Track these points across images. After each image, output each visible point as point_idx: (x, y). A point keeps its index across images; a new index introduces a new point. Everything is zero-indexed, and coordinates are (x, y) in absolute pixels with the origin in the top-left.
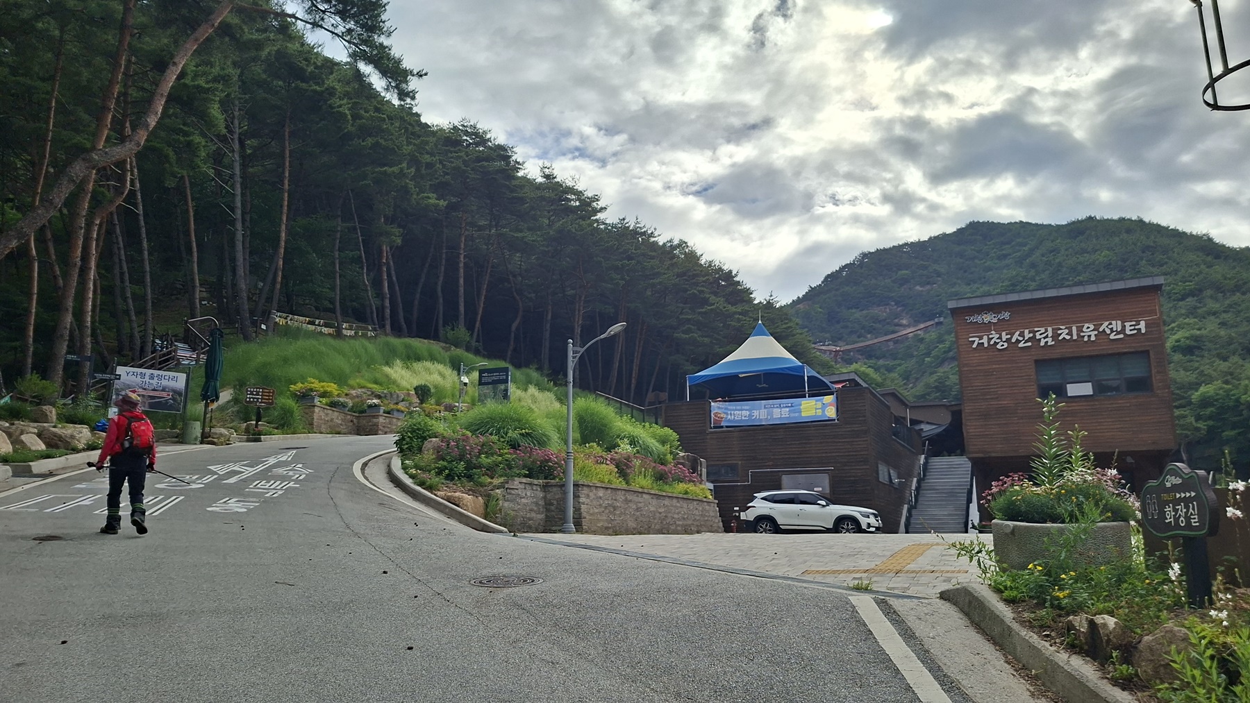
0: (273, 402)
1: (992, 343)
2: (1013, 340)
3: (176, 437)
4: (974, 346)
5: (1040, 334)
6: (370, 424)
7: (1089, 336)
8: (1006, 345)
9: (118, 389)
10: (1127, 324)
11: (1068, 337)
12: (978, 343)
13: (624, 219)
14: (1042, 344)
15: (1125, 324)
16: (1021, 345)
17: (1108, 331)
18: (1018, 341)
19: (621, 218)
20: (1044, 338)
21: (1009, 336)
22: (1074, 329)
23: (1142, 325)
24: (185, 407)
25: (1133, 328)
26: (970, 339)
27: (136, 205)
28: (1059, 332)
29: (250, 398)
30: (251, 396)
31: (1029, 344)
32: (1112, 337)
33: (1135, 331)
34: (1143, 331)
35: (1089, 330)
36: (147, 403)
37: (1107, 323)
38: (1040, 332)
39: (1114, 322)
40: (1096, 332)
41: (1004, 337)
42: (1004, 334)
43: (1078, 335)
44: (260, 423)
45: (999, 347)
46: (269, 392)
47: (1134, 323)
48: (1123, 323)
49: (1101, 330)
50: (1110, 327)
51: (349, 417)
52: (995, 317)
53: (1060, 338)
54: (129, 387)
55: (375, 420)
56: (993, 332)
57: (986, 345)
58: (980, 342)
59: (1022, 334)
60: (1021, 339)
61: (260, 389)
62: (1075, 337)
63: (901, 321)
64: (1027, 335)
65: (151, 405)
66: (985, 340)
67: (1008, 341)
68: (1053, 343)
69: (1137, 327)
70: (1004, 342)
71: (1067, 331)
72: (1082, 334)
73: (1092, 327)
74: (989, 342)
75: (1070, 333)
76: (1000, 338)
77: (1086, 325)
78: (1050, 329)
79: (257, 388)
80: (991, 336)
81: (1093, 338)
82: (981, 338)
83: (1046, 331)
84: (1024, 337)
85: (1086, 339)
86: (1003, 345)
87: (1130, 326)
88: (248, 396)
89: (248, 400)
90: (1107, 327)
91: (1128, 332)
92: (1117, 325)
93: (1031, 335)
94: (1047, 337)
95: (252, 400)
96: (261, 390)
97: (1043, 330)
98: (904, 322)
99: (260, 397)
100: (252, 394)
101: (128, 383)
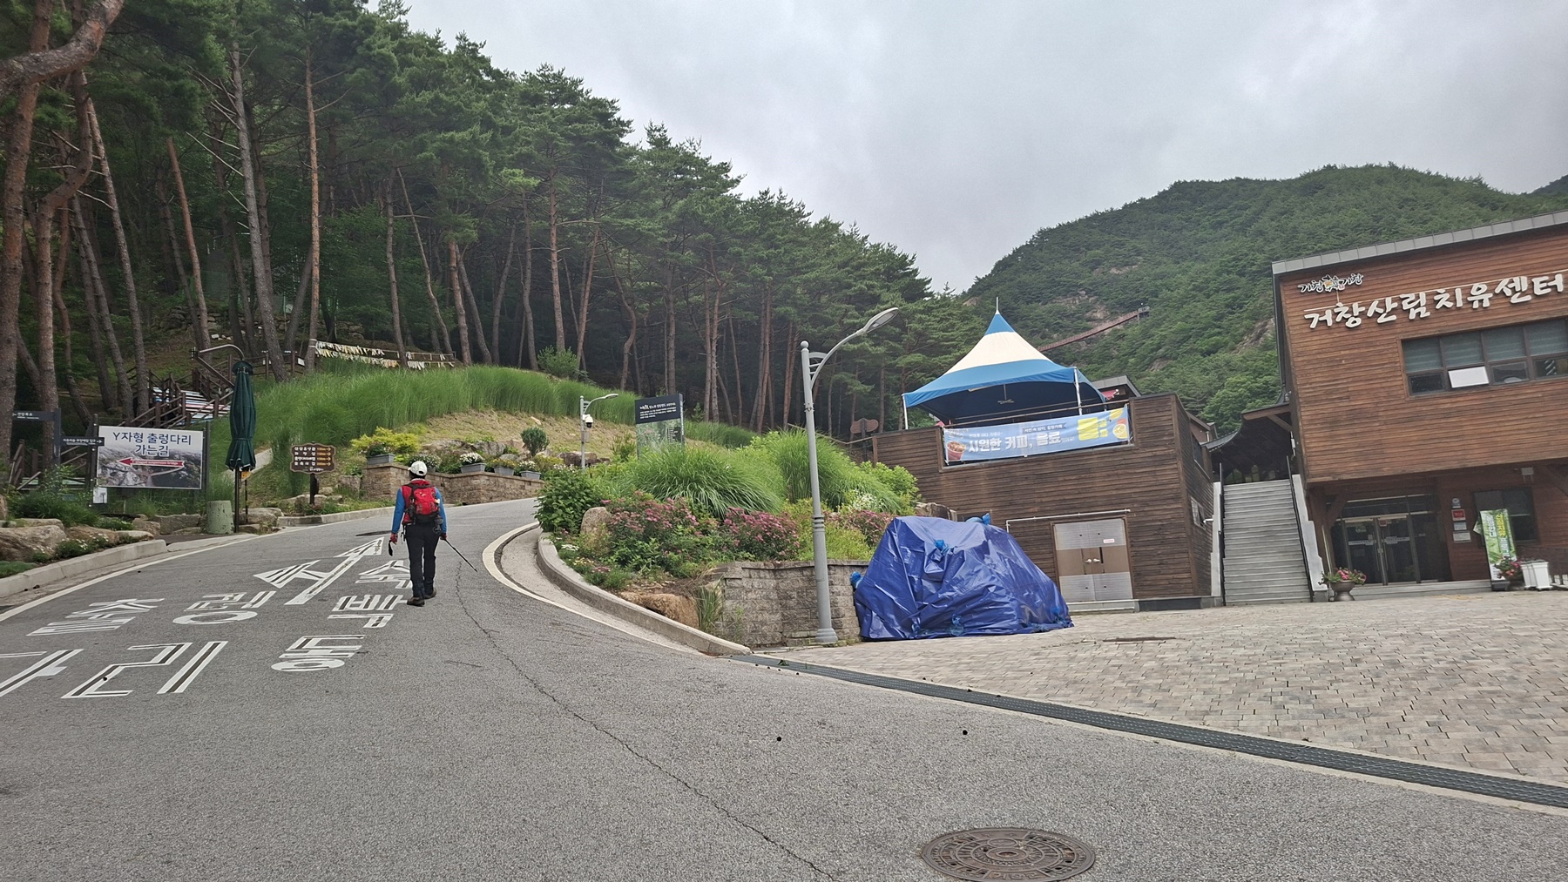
0: (332, 465)
1: (1339, 319)
2: (1370, 314)
3: (197, 525)
4: (1313, 325)
5: (1409, 303)
6: (469, 487)
7: (1481, 301)
8: (1359, 321)
9: (104, 460)
10: (1536, 281)
11: (1449, 305)
12: (1319, 321)
13: (766, 193)
14: (1412, 316)
15: (1533, 280)
16: (1381, 320)
17: (1508, 292)
18: (1377, 315)
19: (763, 191)
20: (1415, 308)
21: (1363, 309)
22: (1458, 292)
23: (1559, 281)
24: (205, 480)
25: (1545, 285)
26: (1307, 317)
27: (106, 197)
28: (1436, 298)
29: (299, 461)
30: (300, 458)
31: (1393, 318)
32: (1515, 300)
33: (1549, 290)
34: (1560, 289)
35: (1481, 293)
36: (149, 477)
37: (1507, 280)
38: (1408, 300)
39: (1516, 279)
40: (1491, 295)
41: (1357, 309)
42: (1355, 305)
43: (1464, 300)
44: (316, 496)
45: (1349, 324)
46: (327, 451)
47: (1546, 278)
48: (1530, 278)
49: (1497, 291)
50: (1511, 286)
51: (438, 479)
52: (1341, 283)
53: (1438, 306)
54: (119, 455)
55: (474, 482)
56: (1339, 304)
57: (1330, 323)
58: (1321, 319)
59: (1382, 305)
60: (1381, 311)
61: (312, 447)
62: (1460, 304)
63: (1094, 314)
64: (1390, 305)
65: (155, 480)
66: (1328, 317)
67: (1362, 314)
68: (1428, 314)
69: (1550, 284)
70: (1356, 317)
71: (1447, 296)
72: (1470, 299)
73: (1484, 288)
74: (1334, 319)
75: (1453, 299)
76: (1350, 312)
77: (1476, 286)
78: (1423, 295)
79: (308, 446)
80: (1336, 310)
81: (1486, 304)
82: (1322, 313)
83: (1418, 297)
84: (1385, 308)
85: (1476, 305)
86: (1355, 322)
87: (1542, 282)
88: (296, 458)
89: (296, 464)
90: (1506, 286)
91: (1538, 292)
92: (1521, 282)
93: (1395, 305)
94: (1418, 306)
95: (302, 463)
96: (314, 449)
97: (1412, 297)
98: (1099, 315)
99: (314, 459)
100: (301, 454)
101: (118, 449)
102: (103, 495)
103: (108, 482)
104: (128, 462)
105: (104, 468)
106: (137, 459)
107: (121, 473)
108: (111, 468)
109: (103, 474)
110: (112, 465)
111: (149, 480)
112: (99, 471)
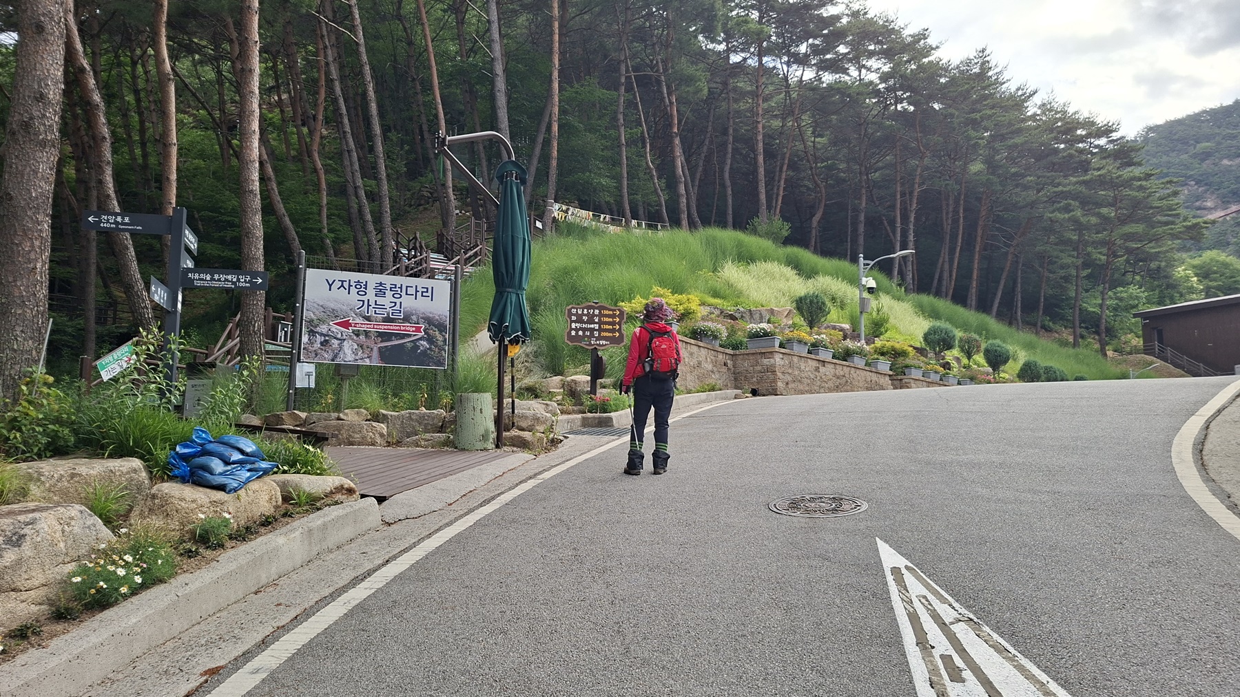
0: (621, 336)
3: (441, 429)
6: (759, 368)
9: (311, 321)
24: (453, 353)
29: (577, 330)
30: (578, 325)
36: (375, 349)
44: (599, 381)
46: (613, 316)
54: (334, 314)
61: (594, 308)
65: (384, 354)
79: (589, 308)
88: (573, 325)
89: (573, 333)
95: (580, 333)
96: (597, 312)
99: (597, 326)
100: (579, 320)
101: (332, 305)
102: (309, 375)
103: (316, 355)
104: (346, 325)
105: (312, 333)
106: (359, 320)
107: (335, 342)
108: (322, 334)
109: (311, 342)
110: (323, 328)
111: (375, 353)
112: (305, 339)
